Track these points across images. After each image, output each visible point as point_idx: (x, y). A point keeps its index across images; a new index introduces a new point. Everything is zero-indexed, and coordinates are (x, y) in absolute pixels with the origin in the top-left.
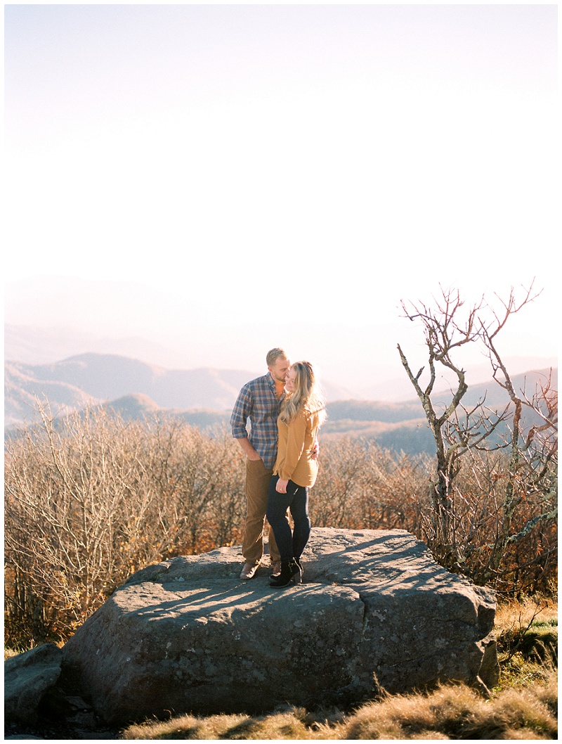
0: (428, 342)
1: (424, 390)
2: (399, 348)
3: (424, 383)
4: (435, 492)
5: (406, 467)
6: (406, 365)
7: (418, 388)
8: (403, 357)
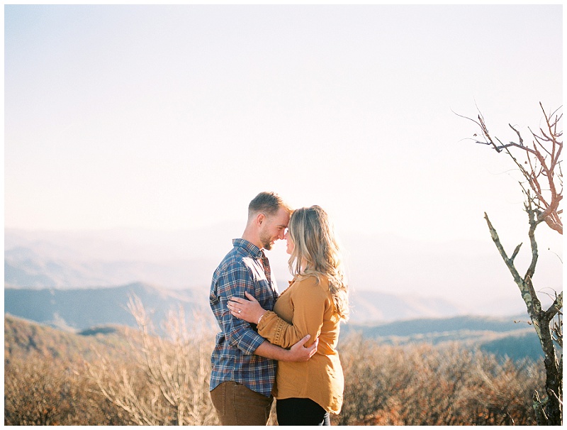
0: (527, 208)
1: (522, 275)
2: (486, 217)
3: (522, 266)
4: (543, 415)
5: (511, 371)
6: (496, 240)
7: (514, 272)
8: (493, 230)
